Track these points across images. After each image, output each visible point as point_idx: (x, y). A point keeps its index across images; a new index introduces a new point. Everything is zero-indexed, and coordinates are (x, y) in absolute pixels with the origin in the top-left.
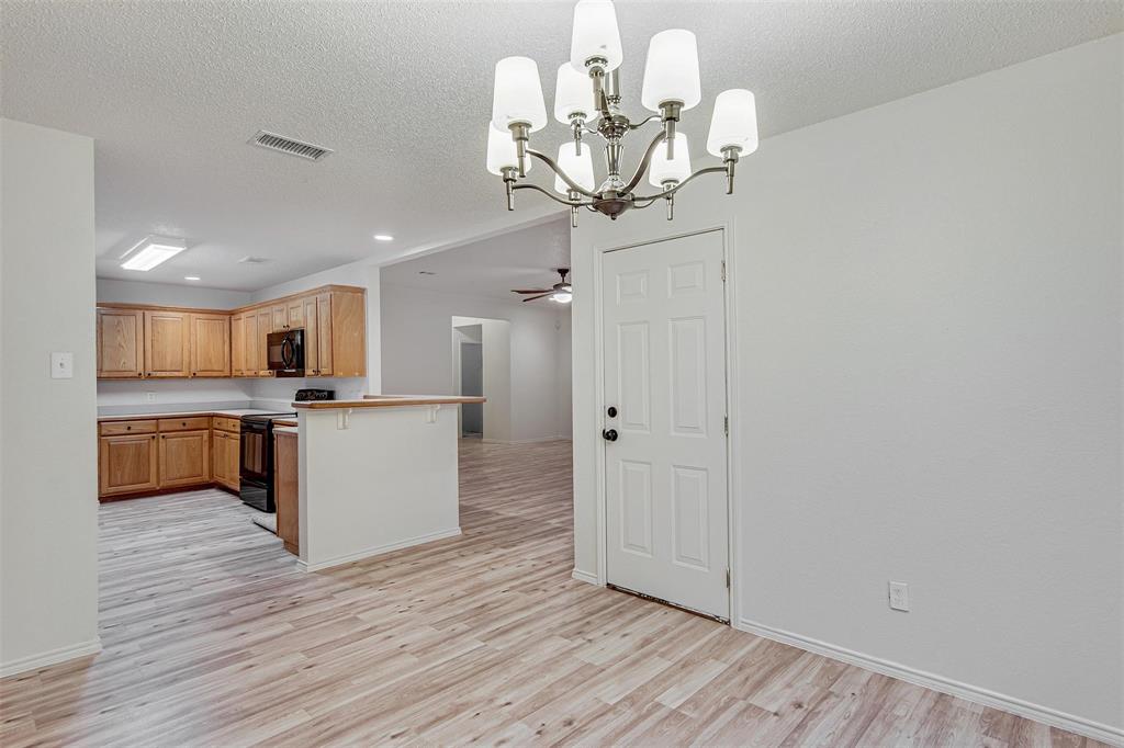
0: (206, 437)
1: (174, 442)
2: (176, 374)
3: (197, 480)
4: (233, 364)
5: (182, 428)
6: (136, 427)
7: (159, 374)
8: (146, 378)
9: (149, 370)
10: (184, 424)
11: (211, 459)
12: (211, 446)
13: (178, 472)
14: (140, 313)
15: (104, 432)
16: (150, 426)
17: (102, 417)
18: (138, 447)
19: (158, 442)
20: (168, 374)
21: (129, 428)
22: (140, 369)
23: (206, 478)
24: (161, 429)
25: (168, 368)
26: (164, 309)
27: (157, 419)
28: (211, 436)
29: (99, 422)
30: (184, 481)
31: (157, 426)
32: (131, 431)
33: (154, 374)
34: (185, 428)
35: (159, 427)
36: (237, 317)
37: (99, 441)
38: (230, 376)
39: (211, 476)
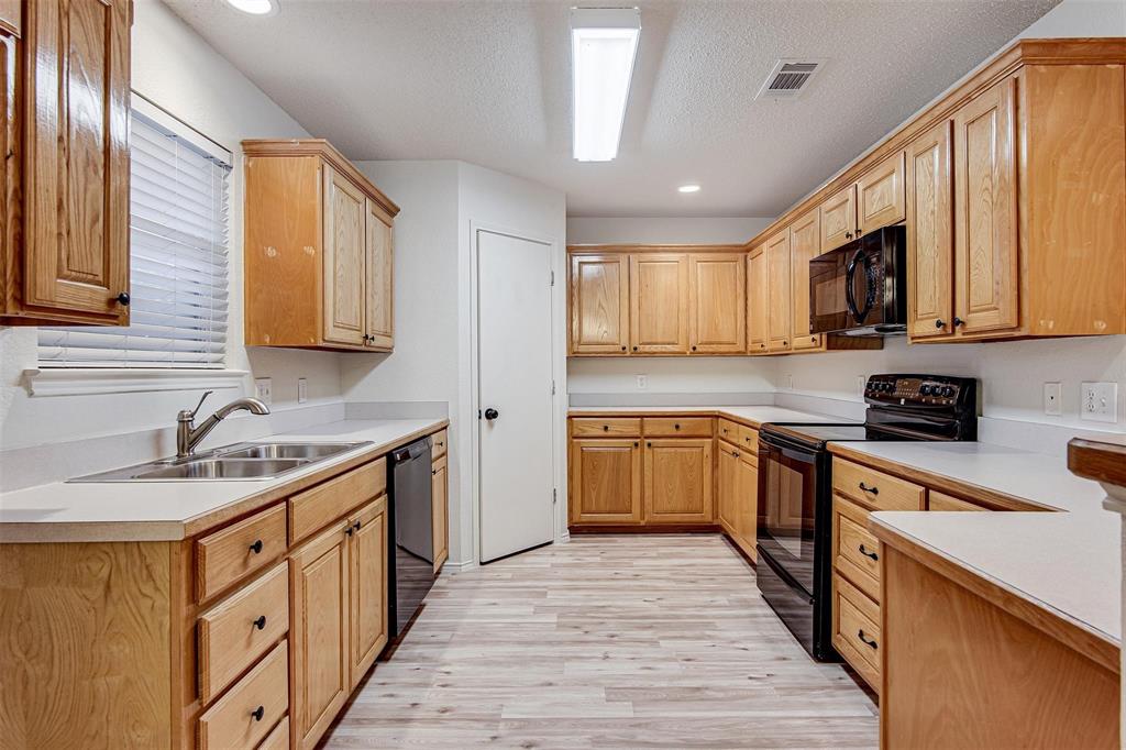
0: (708, 450)
1: (664, 454)
2: (670, 348)
3: (695, 518)
4: (750, 331)
5: (674, 432)
6: (616, 427)
7: (647, 348)
8: (631, 354)
9: (635, 343)
10: (677, 427)
11: (715, 486)
12: (715, 466)
13: (669, 502)
14: (623, 258)
15: (576, 433)
16: (631, 427)
17: (574, 410)
18: (617, 456)
19: (642, 452)
20: (659, 348)
21: (606, 428)
22: (625, 342)
23: (707, 517)
24: (647, 432)
25: (659, 340)
26: (655, 250)
27: (642, 417)
28: (715, 449)
29: (570, 417)
30: (677, 518)
31: (642, 427)
32: (609, 433)
33: (641, 348)
34: (679, 433)
35: (645, 430)
36: (755, 252)
37: (570, 446)
38: (746, 352)
39: (715, 515)
